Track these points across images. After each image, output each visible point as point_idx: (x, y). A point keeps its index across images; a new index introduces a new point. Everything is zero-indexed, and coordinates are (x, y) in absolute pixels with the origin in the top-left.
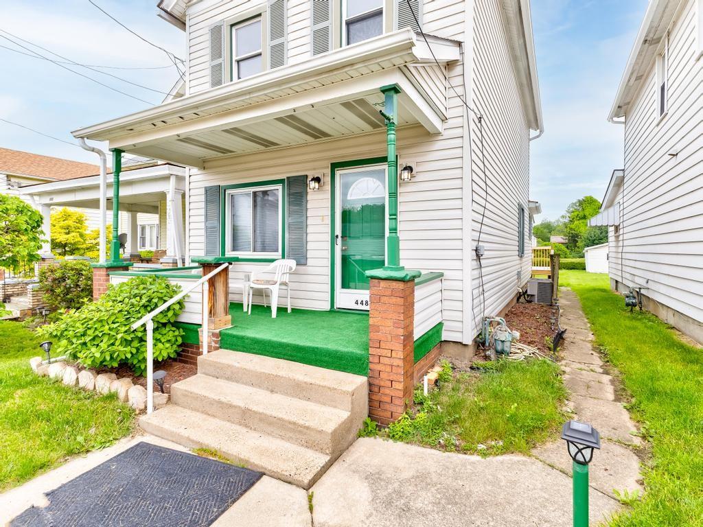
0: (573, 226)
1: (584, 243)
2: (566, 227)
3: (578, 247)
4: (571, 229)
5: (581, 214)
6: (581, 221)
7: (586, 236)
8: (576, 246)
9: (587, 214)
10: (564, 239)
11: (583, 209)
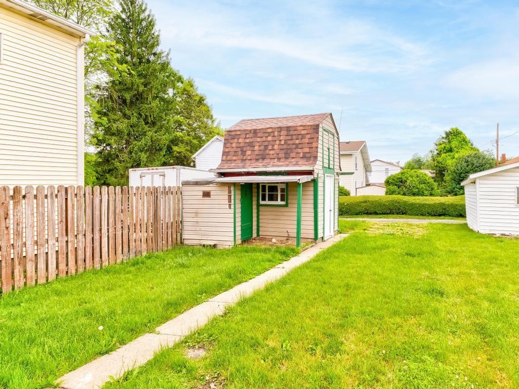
0: (440, 159)
1: (451, 176)
2: (434, 160)
3: (445, 182)
4: (438, 162)
5: (448, 146)
6: (447, 154)
7: (452, 168)
8: (443, 180)
9: (453, 146)
10: (431, 173)
11: (450, 142)
